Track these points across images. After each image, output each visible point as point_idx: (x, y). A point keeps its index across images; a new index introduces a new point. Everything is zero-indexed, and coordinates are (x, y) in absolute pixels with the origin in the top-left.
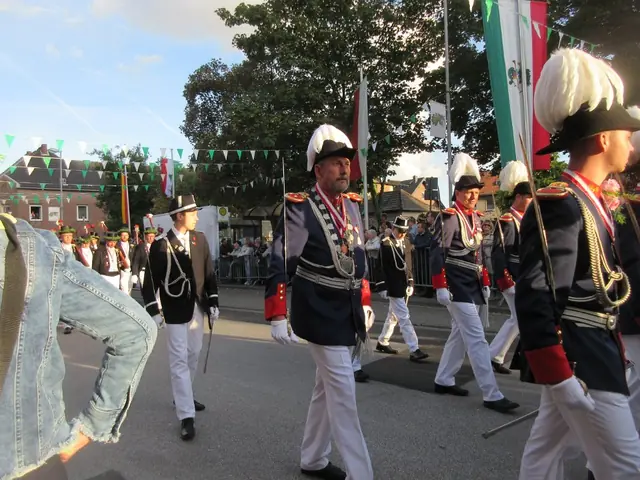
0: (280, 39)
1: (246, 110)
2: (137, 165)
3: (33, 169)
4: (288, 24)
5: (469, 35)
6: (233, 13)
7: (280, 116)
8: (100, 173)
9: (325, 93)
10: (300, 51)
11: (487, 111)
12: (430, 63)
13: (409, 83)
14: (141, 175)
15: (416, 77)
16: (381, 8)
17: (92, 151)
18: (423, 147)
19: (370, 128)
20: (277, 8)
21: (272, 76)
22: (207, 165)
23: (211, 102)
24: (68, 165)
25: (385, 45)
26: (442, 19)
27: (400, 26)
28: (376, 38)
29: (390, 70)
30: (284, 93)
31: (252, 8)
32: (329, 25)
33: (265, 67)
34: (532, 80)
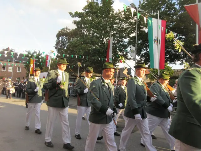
0: (87, 23)
1: (75, 43)
3: (7, 55)
4: (90, 18)
5: (144, 27)
6: (74, 14)
7: (85, 46)
9: (99, 40)
10: (93, 27)
11: (147, 49)
12: (131, 34)
13: (125, 39)
14: (41, 60)
15: (127, 38)
16: (118, 17)
18: (127, 59)
19: (113, 52)
20: (87, 13)
21: (84, 33)
23: (64, 39)
24: (19, 54)
25: (119, 28)
27: (123, 23)
28: (116, 25)
29: (119, 35)
30: (87, 39)
31: (80, 13)
32: (102, 20)
33: (82, 30)
34: (160, 43)
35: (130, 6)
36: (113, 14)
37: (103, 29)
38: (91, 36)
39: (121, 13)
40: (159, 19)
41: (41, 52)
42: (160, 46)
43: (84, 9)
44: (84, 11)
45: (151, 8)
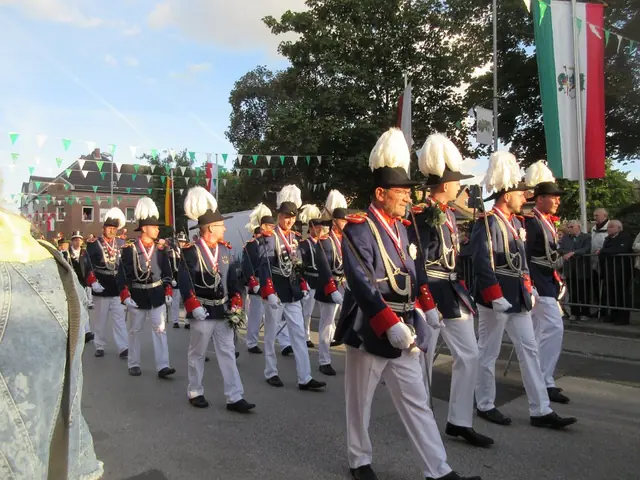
0: (325, 46)
1: (290, 115)
2: (183, 169)
3: (86, 172)
4: (333, 31)
5: (519, 39)
6: (279, 21)
7: (323, 122)
8: (149, 177)
9: (368, 98)
10: (344, 57)
11: (536, 117)
13: (454, 89)
14: (187, 179)
15: (462, 82)
16: (427, 13)
17: (142, 155)
18: (468, 154)
19: (413, 134)
20: (323, 13)
21: (316, 82)
22: (250, 170)
23: (256, 108)
25: (431, 51)
26: (491, 24)
27: (446, 31)
28: (422, 43)
29: (435, 75)
30: (328, 99)
31: (298, 15)
32: (374, 31)
33: (309, 74)
34: (585, 86)
36: (406, 9)
37: (378, 62)
38: (340, 88)
44: (311, 9)
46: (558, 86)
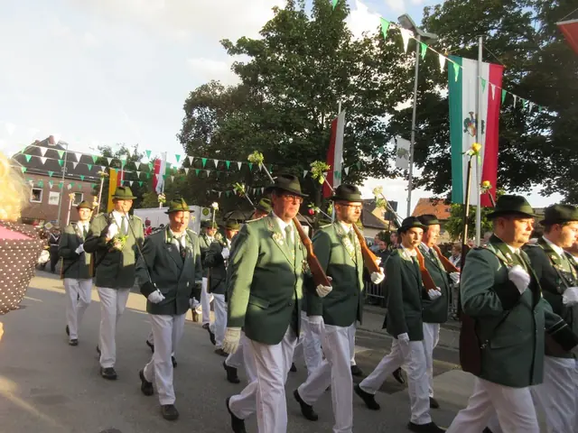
0: (272, 70)
1: (237, 127)
2: (137, 164)
3: (46, 159)
4: (281, 57)
5: (436, 83)
6: (235, 44)
7: (266, 135)
8: (104, 168)
9: (306, 119)
10: (288, 82)
11: (445, 148)
12: (399, 103)
13: (380, 118)
14: (138, 173)
15: (386, 114)
16: (361, 53)
18: (387, 174)
20: (273, 42)
21: (262, 99)
22: (198, 171)
23: (206, 116)
24: (78, 157)
25: (363, 85)
26: (413, 68)
27: (376, 70)
28: (356, 77)
29: (364, 105)
30: (272, 116)
31: (252, 42)
32: (316, 62)
33: (257, 92)
34: (485, 130)
35: (397, 22)
36: (346, 45)
37: (317, 89)
38: (283, 107)
39: (370, 41)
40: (483, 61)
41: (140, 152)
42: (483, 138)
43: (265, 31)
44: (264, 38)
45: (458, 28)
46: (464, 128)
